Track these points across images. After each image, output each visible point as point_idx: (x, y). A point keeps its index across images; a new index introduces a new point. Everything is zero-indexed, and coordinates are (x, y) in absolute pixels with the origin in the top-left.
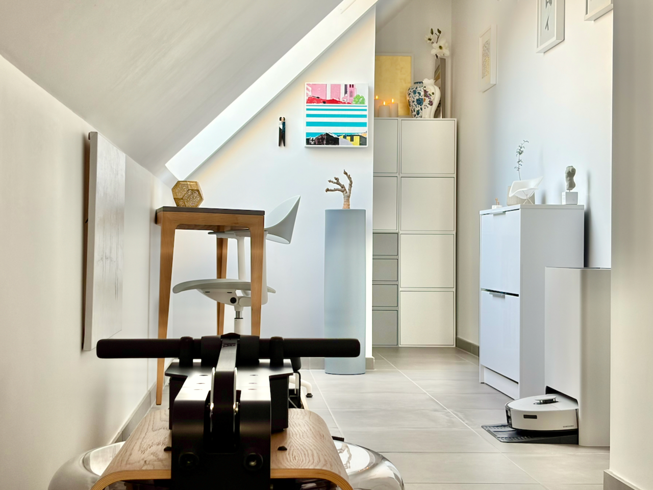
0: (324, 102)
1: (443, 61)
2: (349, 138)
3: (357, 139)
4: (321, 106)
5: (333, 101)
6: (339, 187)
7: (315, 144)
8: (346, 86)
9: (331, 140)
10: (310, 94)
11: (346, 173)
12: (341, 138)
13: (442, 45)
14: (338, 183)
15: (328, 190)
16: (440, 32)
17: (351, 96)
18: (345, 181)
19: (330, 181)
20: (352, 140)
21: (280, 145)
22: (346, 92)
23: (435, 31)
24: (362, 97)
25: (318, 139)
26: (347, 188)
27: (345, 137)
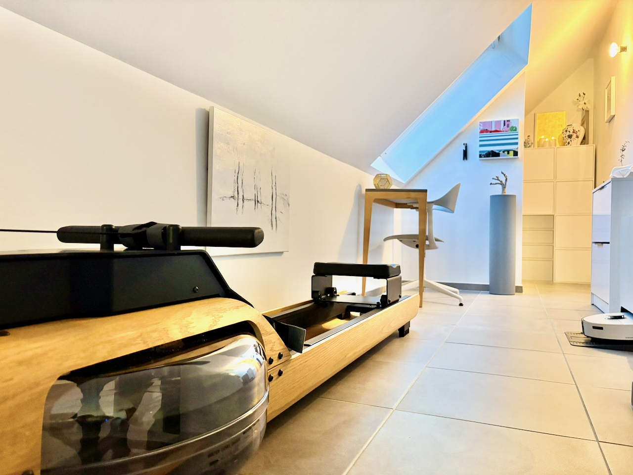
0: (491, 132)
1: (587, 112)
2: (506, 153)
3: (512, 153)
4: (489, 134)
5: (496, 131)
6: (499, 182)
7: (485, 157)
8: (504, 121)
9: (494, 154)
10: (482, 128)
11: (503, 173)
12: (501, 153)
13: (586, 102)
14: (498, 180)
15: (491, 184)
16: (584, 94)
17: (508, 126)
18: (503, 179)
19: (493, 179)
20: (508, 153)
21: (464, 159)
22: (504, 125)
23: (582, 94)
24: (515, 127)
25: (486, 154)
26: (504, 182)
27: (504, 152)
